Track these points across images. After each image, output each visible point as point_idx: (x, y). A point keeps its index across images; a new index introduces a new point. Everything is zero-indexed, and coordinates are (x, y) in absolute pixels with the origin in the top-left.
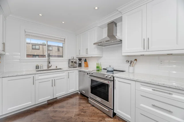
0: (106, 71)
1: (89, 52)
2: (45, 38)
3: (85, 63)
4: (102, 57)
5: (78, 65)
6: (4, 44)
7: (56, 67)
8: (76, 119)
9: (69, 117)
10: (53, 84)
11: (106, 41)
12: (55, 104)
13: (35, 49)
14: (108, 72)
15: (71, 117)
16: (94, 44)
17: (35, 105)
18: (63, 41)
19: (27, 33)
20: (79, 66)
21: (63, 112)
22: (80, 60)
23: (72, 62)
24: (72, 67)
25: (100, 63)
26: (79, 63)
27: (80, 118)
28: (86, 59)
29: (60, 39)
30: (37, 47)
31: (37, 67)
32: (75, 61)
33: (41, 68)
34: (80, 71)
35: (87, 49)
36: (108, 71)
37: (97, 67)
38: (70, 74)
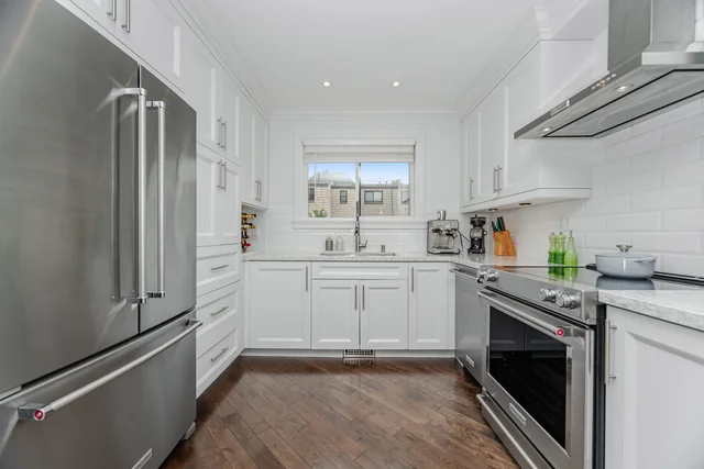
0: (596, 275)
1: (505, 184)
2: (350, 154)
3: (496, 240)
4: (587, 199)
5: (467, 245)
6: (259, 183)
7: (383, 247)
8: (396, 449)
9: (378, 427)
10: (360, 301)
11: (574, 100)
12: (366, 372)
13: (373, 202)
14: (605, 283)
15: (383, 430)
16: (517, 135)
17: (310, 350)
18: (410, 154)
19: (307, 150)
20: (472, 250)
21: (369, 402)
22: (477, 222)
23: (437, 231)
24: (439, 251)
25: (567, 234)
26: (472, 239)
27: (412, 451)
28: (500, 220)
29: (396, 150)
30: (377, 196)
31: (329, 245)
32: (448, 227)
33: (340, 248)
34: (461, 270)
35: (498, 170)
36: (606, 277)
37: (554, 257)
38: (419, 275)
